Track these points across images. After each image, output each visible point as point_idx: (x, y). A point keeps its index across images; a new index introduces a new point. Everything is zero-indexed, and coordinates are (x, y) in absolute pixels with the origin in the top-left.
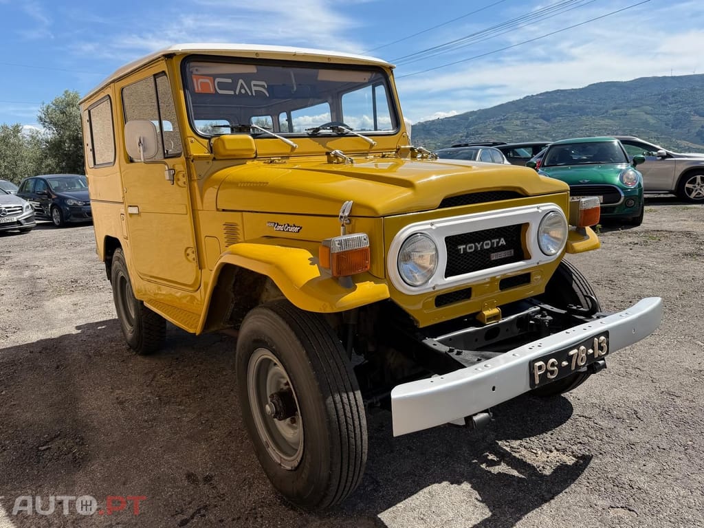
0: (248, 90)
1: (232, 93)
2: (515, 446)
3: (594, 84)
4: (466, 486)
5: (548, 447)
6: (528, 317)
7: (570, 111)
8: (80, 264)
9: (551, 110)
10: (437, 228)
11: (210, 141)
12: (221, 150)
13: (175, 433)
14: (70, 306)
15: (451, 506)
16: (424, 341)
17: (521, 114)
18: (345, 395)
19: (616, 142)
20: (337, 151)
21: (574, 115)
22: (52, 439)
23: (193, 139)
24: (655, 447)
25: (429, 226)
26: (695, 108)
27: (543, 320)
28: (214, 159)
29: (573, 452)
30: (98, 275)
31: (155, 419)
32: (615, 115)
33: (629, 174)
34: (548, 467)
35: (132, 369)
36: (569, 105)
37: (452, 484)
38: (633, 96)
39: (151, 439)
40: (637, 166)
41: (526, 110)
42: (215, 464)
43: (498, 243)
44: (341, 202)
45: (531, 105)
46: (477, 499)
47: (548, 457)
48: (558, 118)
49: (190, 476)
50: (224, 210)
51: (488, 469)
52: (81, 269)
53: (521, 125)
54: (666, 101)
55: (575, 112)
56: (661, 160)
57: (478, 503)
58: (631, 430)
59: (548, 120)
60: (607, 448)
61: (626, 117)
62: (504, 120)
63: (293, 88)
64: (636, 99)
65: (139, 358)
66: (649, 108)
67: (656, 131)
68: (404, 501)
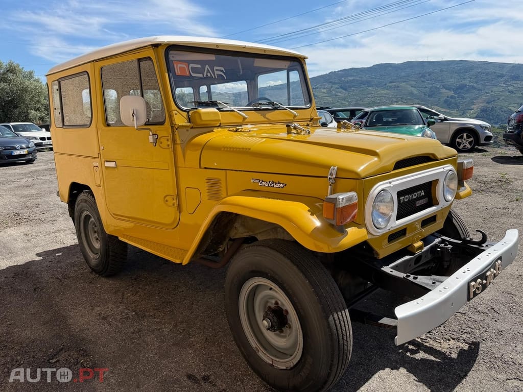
0: (212, 73)
1: (201, 76)
2: (423, 337)
3: (377, 65)
4: (403, 371)
5: (446, 337)
6: (436, 246)
7: (361, 83)
8: (14, 199)
9: (347, 82)
10: (394, 186)
11: (188, 114)
12: (198, 121)
13: (163, 342)
14: (23, 237)
15: (399, 386)
16: (382, 269)
17: (327, 85)
18: (340, 314)
19: (414, 110)
20: (296, 124)
21: (363, 86)
22: (58, 353)
23: (176, 112)
24: (516, 333)
25: (388, 185)
26: (443, 84)
27: (447, 248)
28: (192, 128)
29: (464, 340)
30: (35, 210)
31: (140, 331)
32: (391, 87)
33: (427, 133)
34: (453, 352)
35: (101, 289)
36: (360, 79)
37: (392, 370)
38: (403, 74)
39: (144, 348)
40: (430, 127)
41: (331, 82)
42: (206, 366)
43: (420, 194)
44: (327, 167)
45: (335, 78)
46: (414, 380)
47: (449, 345)
48: (353, 88)
49: (190, 377)
50: (205, 168)
51: (412, 356)
52: (18, 204)
53: (327, 93)
54: (424, 78)
55: (364, 84)
56: (440, 122)
57: (418, 383)
58: (495, 321)
59: (345, 90)
60: (485, 335)
61: (398, 88)
62: (315, 89)
63: (239, 72)
64: (404, 77)
65: (104, 279)
66: (413, 83)
67: (418, 99)
68: (364, 386)
